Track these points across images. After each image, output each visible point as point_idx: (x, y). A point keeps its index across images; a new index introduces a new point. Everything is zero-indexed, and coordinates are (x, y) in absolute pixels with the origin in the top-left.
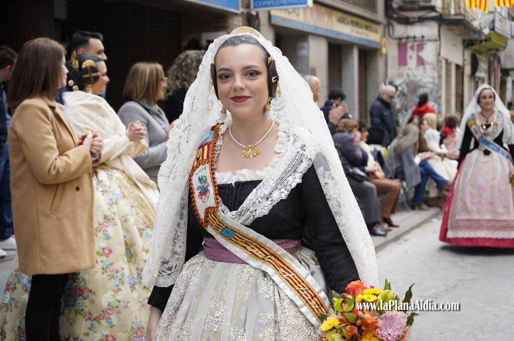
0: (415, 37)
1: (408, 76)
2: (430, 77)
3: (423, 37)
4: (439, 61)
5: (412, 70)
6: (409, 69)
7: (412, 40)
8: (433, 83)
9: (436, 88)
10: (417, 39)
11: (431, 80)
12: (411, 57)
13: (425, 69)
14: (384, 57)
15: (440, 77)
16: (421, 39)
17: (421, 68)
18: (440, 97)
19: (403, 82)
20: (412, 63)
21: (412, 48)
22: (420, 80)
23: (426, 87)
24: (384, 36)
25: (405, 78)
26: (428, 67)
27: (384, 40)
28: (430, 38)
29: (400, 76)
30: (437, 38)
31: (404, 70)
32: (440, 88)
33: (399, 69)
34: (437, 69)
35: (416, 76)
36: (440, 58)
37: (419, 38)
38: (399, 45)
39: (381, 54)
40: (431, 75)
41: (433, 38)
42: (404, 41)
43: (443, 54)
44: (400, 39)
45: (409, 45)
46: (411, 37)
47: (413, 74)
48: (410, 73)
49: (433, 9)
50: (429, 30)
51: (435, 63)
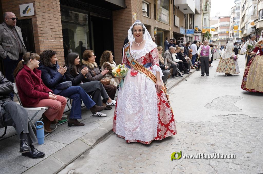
24: (193, 35)
38: (195, 37)
46: (197, 35)
49: (201, 31)
50: (200, 34)
51: (201, 39)
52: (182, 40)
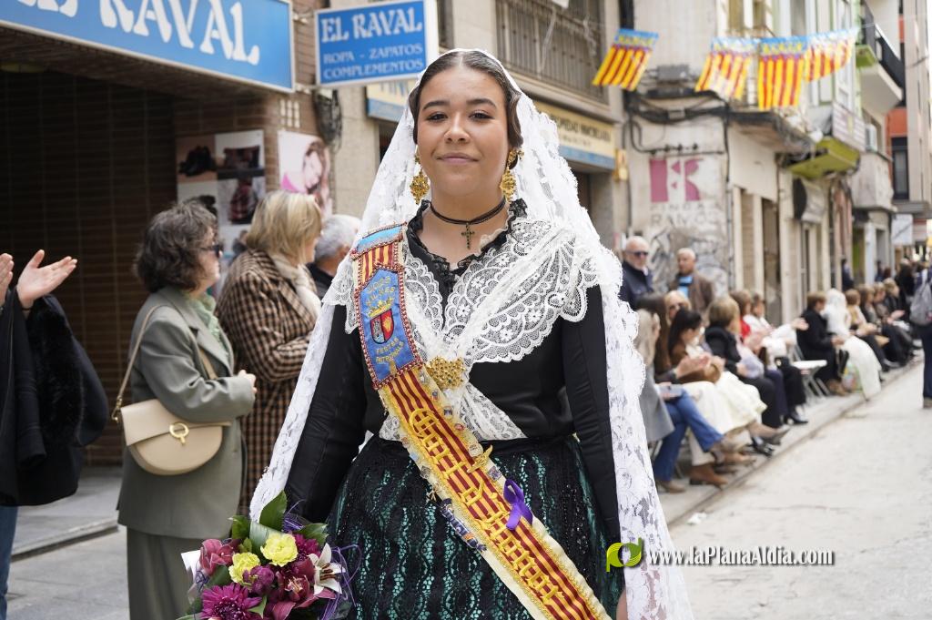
0: (680, 148)
1: (671, 220)
2: (711, 223)
3: (695, 147)
4: (727, 192)
5: (677, 208)
6: (671, 207)
7: (674, 152)
8: (718, 233)
9: (724, 243)
10: (684, 151)
11: (713, 227)
12: (675, 185)
13: (701, 206)
14: (623, 186)
15: (730, 221)
16: (691, 151)
17: (694, 204)
18: (731, 259)
19: (662, 233)
20: (677, 195)
21: (676, 167)
22: (694, 228)
23: (706, 241)
24: (624, 146)
25: (665, 224)
26: (707, 203)
27: (622, 153)
28: (708, 150)
29: (655, 220)
30: (722, 148)
31: (663, 209)
32: (731, 242)
33: (652, 209)
34: (724, 207)
35: (685, 222)
36: (730, 185)
37: (687, 148)
38: (652, 163)
39: (618, 181)
40: (712, 218)
41: (715, 148)
42: (660, 155)
43: (733, 179)
44: (653, 152)
45: (671, 162)
46: (674, 148)
47: (679, 216)
48: (674, 215)
49: (712, 95)
50: (706, 133)
51: (720, 194)
52: (245, 182)
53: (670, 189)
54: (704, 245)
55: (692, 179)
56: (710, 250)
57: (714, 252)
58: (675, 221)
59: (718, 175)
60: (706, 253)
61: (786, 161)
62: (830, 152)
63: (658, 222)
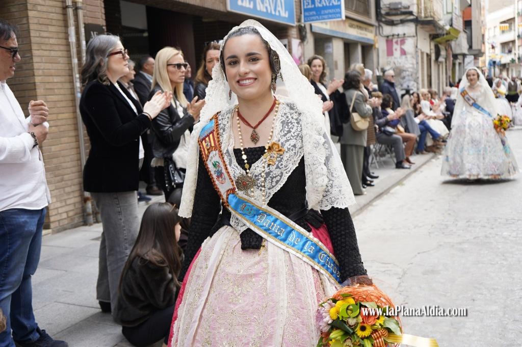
0: (398, 35)
1: (395, 63)
2: (410, 64)
3: (404, 34)
4: (416, 52)
5: (397, 59)
6: (395, 58)
7: (396, 37)
8: (413, 68)
9: (415, 71)
10: (400, 36)
11: (411, 66)
12: (396, 50)
13: (406, 57)
14: (376, 50)
15: (417, 63)
16: (402, 36)
17: (404, 57)
18: (418, 78)
19: (391, 69)
20: (397, 53)
21: (397, 43)
22: (404, 66)
23: (408, 71)
24: (376, 35)
25: (392, 65)
26: (409, 56)
27: (377, 37)
28: (409, 35)
29: (388, 63)
30: (415, 34)
31: (391, 59)
32: (416, 74)
33: (387, 59)
34: (415, 58)
35: (400, 64)
36: (417, 50)
38: (387, 41)
39: (375, 48)
40: (411, 62)
41: (412, 35)
42: (390, 38)
43: (419, 47)
44: (388, 37)
45: (394, 40)
46: (396, 35)
47: (398, 61)
48: (396, 61)
49: (411, 13)
50: (409, 29)
51: (414, 53)
53: (394, 51)
54: (407, 73)
55: (403, 47)
56: (410, 74)
57: (412, 75)
58: (396, 63)
59: (413, 45)
60: (408, 76)
61: (433, 37)
62: (451, 33)
63: (389, 64)
